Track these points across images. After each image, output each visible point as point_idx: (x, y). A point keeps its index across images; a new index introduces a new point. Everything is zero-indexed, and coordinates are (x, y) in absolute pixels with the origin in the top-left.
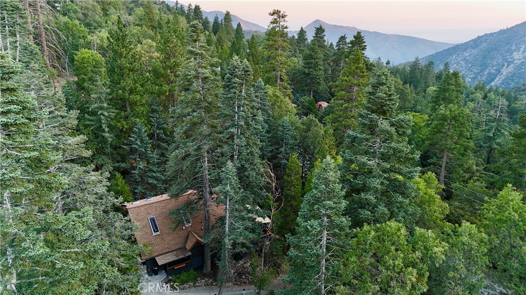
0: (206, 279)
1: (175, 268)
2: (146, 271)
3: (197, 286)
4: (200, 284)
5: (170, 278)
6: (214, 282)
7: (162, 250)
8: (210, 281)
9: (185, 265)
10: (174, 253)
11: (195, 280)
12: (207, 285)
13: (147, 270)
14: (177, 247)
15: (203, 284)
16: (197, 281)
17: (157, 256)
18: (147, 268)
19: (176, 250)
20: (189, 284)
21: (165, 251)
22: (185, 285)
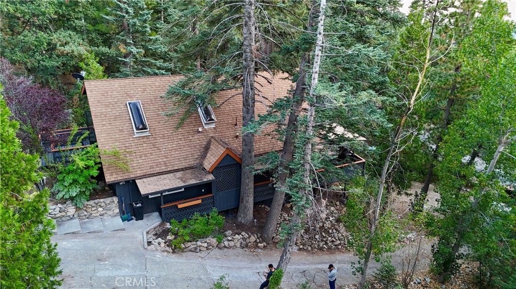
0: (243, 233)
1: (180, 206)
2: (117, 210)
3: (225, 247)
4: (232, 244)
5: (168, 225)
6: (261, 242)
7: (152, 167)
8: (253, 239)
9: (199, 201)
10: (179, 174)
11: (220, 233)
12: (247, 246)
13: (120, 208)
14: (184, 164)
15: (238, 245)
16: (226, 236)
17: (140, 178)
18: (120, 203)
19: (182, 170)
20: (207, 240)
21: (158, 170)
22: (199, 243)
